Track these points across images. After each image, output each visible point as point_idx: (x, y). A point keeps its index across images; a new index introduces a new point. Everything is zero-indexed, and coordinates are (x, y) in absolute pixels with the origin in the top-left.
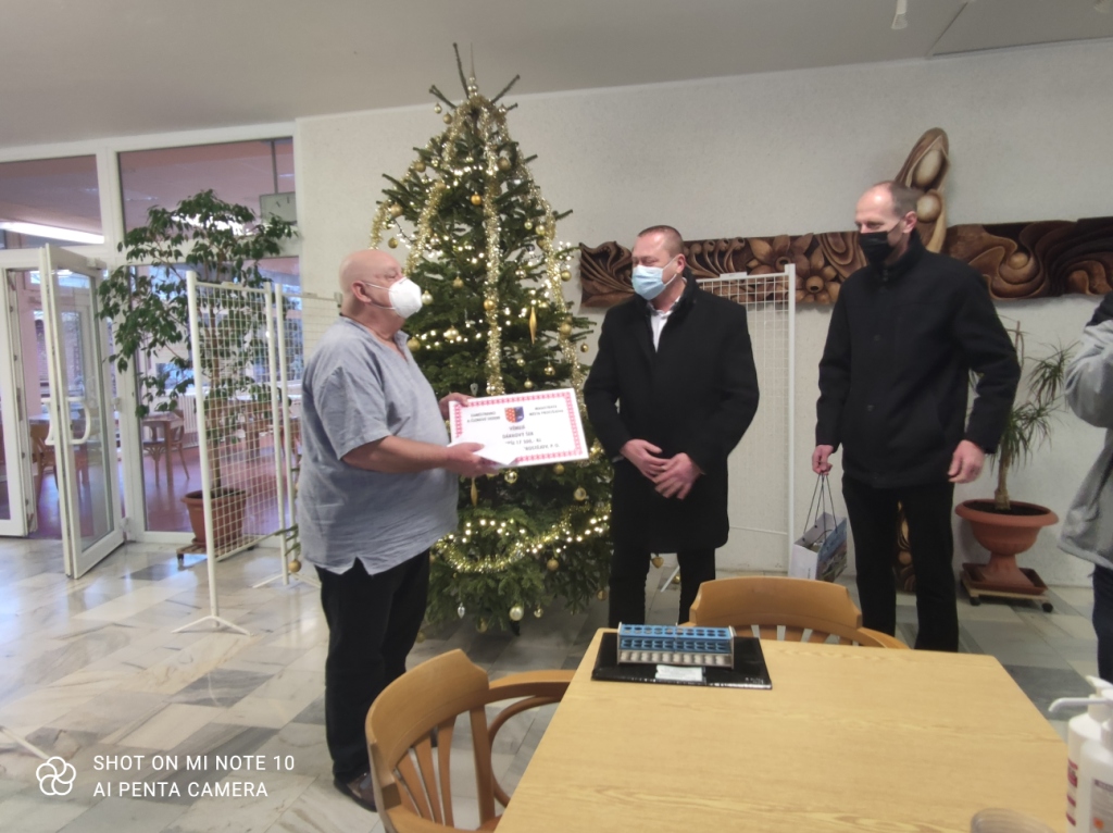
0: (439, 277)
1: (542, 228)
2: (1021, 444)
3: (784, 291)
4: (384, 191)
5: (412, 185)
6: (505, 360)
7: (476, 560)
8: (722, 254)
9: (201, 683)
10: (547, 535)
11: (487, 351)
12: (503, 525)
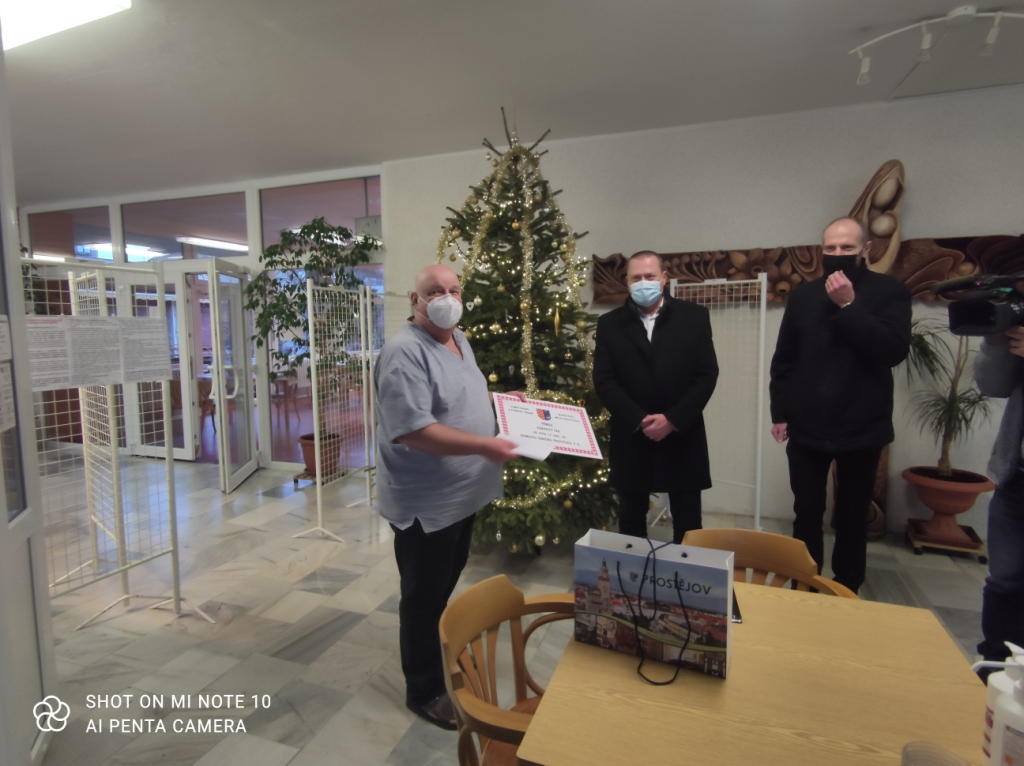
0: (486, 282)
1: (565, 246)
2: (963, 422)
3: (757, 294)
4: (447, 219)
5: (468, 214)
6: (534, 347)
7: (510, 499)
8: (706, 263)
9: (312, 577)
10: (564, 481)
11: (522, 341)
12: (531, 473)
